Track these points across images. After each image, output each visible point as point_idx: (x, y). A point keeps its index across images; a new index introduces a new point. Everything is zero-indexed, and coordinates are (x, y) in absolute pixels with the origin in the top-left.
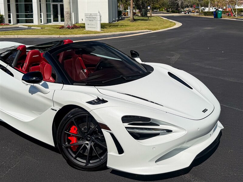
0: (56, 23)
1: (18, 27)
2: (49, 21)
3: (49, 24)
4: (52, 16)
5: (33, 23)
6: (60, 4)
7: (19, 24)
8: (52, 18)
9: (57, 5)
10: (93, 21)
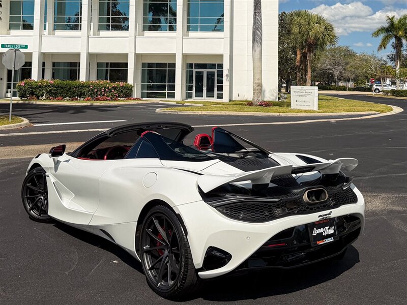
0: (198, 99)
1: (158, 104)
2: (189, 96)
3: (189, 100)
4: (194, 88)
5: (174, 97)
6: (207, 72)
7: (144, 99)
8: (194, 92)
9: (203, 72)
10: (306, 96)
